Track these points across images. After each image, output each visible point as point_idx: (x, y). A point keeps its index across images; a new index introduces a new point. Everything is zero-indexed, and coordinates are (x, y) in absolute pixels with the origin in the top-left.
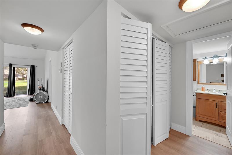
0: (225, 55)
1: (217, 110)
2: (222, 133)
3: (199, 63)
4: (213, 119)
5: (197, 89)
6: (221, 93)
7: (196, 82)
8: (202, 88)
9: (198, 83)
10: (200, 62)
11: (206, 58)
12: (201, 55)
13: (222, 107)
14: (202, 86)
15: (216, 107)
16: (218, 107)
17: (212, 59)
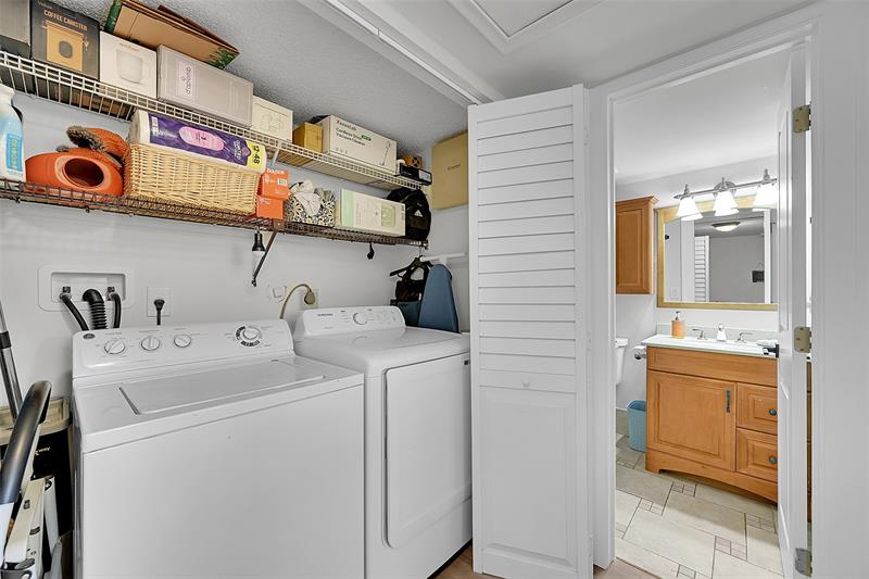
0: (761, 179)
1: (730, 421)
2: (752, 536)
3: (661, 218)
4: (716, 461)
5: (653, 328)
6: (749, 343)
7: (651, 299)
8: (675, 323)
9: (660, 303)
10: (665, 214)
11: (686, 195)
12: (668, 182)
13: (751, 407)
14: (671, 314)
15: (728, 410)
16: (733, 408)
17: (710, 196)
